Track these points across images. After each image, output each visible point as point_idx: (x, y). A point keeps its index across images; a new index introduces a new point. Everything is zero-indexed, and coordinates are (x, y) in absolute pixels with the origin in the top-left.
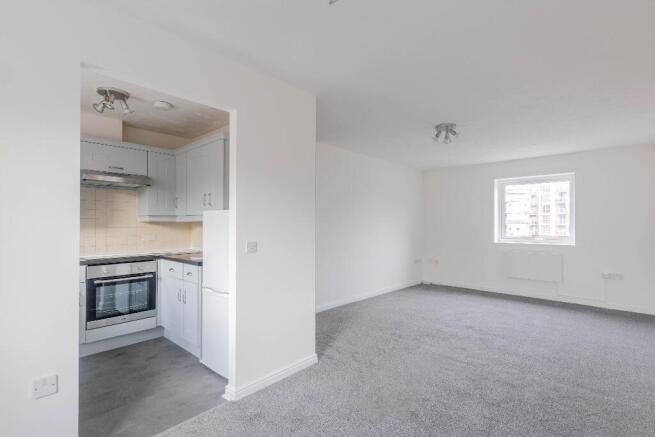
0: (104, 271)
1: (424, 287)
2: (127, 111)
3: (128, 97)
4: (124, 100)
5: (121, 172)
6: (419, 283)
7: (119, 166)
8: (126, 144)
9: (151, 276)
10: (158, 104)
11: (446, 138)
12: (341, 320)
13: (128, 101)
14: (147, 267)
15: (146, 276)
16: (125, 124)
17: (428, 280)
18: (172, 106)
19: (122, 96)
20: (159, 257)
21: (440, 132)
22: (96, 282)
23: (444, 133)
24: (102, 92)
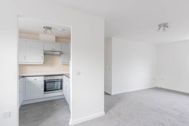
0: (48, 78)
1: (157, 89)
2: (51, 32)
3: (51, 28)
4: (50, 29)
5: (54, 50)
6: (155, 87)
7: (54, 49)
8: (57, 43)
9: (61, 80)
10: (60, 30)
11: (164, 30)
12: (120, 98)
13: (52, 30)
14: (59, 77)
15: (60, 80)
16: (56, 37)
17: (159, 86)
18: (64, 30)
19: (50, 28)
20: (63, 75)
21: (160, 27)
22: (46, 81)
23: (162, 28)
24: (44, 28)
